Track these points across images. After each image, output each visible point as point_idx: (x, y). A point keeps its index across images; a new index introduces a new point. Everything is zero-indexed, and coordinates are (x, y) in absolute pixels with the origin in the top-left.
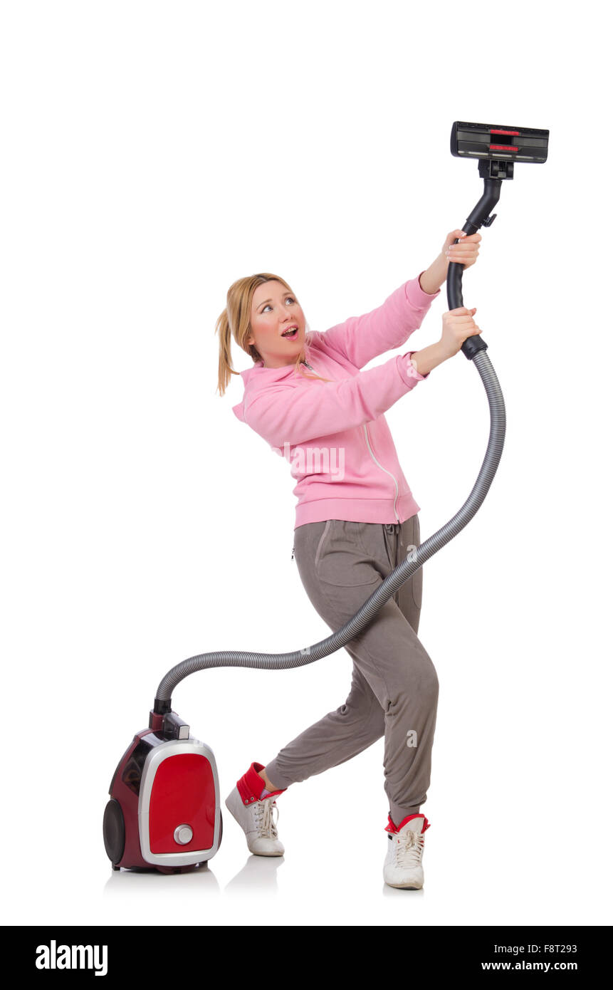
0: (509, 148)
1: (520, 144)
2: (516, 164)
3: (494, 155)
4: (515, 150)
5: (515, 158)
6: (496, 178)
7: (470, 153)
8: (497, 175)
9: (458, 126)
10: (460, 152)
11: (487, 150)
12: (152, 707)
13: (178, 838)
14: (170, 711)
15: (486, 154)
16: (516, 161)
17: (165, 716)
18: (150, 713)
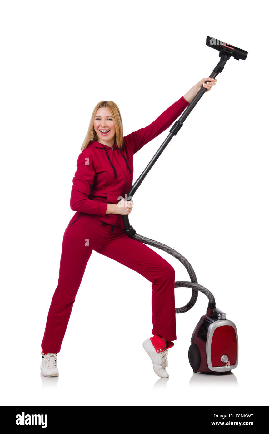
12: (207, 306)
13: (223, 361)
14: (215, 307)
17: (214, 310)
18: (207, 308)
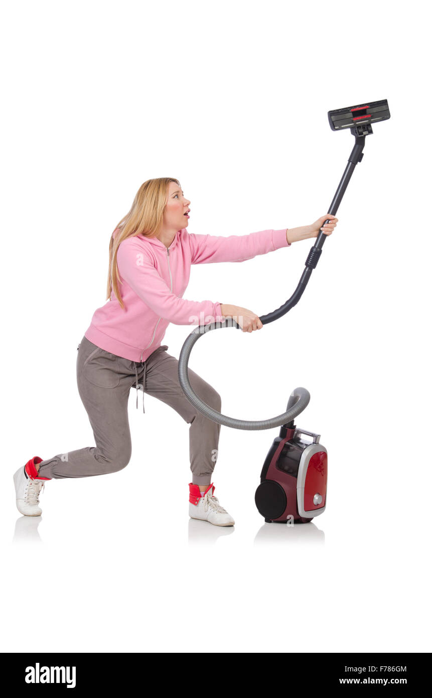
0: (365, 117)
1: (372, 112)
2: (372, 125)
3: (357, 123)
4: (370, 116)
5: (371, 121)
6: (362, 136)
7: (343, 126)
8: (362, 134)
9: (331, 114)
10: (336, 128)
11: (352, 122)
15: (353, 124)
16: (372, 123)
